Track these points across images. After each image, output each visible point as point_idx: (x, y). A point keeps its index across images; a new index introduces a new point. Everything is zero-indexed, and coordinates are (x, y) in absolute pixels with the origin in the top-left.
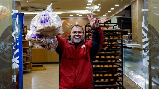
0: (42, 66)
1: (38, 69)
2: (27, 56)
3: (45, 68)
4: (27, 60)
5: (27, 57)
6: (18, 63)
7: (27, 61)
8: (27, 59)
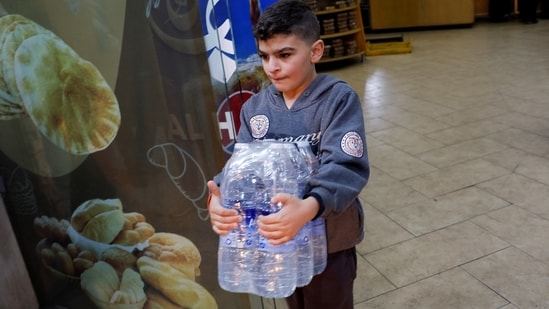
0: (400, 40)
1: (389, 49)
2: (348, 11)
3: (408, 45)
4: (348, 23)
5: (348, 15)
6: (232, 52)
7: (350, 28)
8: (348, 20)
